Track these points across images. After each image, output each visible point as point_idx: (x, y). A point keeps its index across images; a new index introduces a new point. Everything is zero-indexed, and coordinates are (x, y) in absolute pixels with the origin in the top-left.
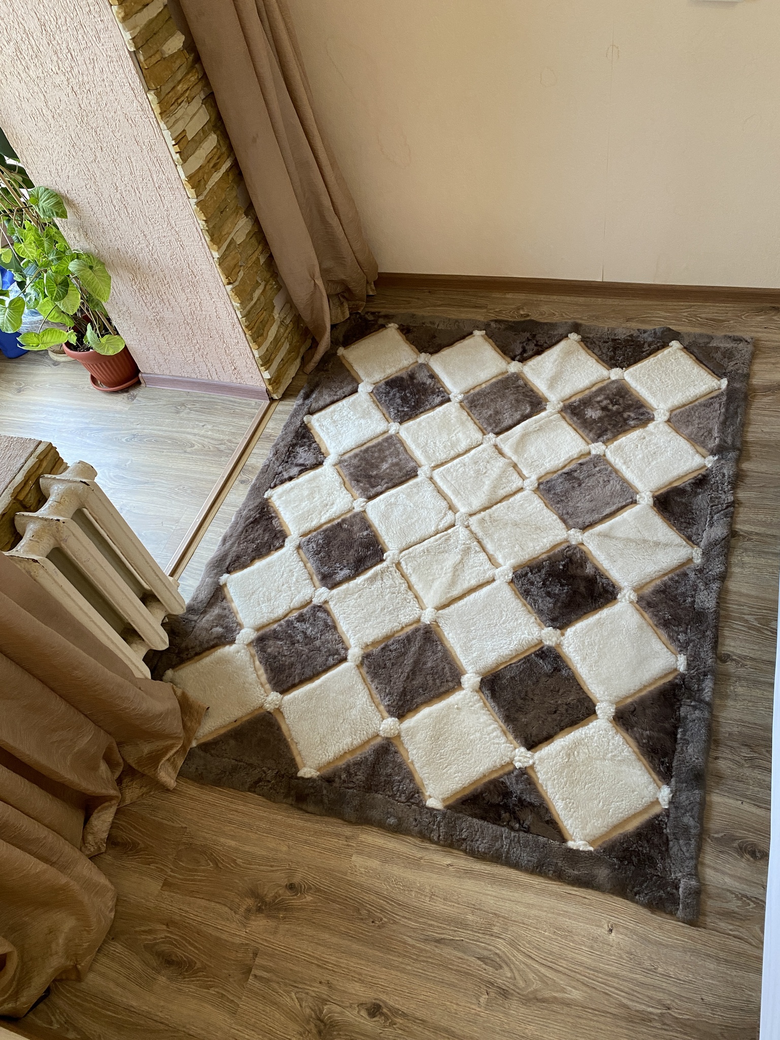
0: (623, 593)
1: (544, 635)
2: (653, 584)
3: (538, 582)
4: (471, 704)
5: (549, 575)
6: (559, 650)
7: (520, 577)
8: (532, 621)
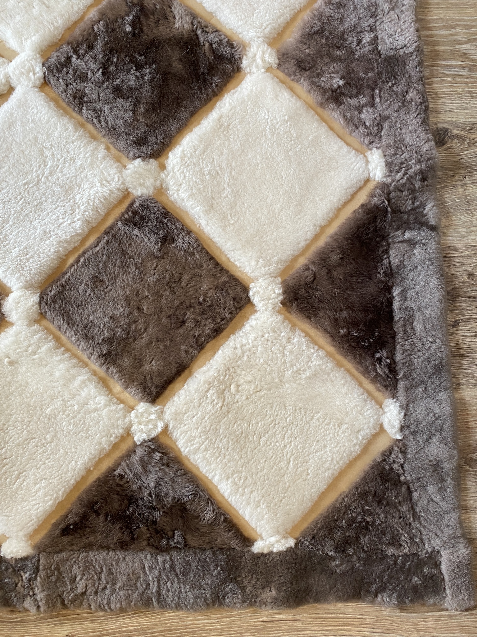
0: (250, 55)
1: (129, 179)
2: (299, 23)
3: (93, 72)
4: (30, 349)
5: (111, 50)
6: (162, 199)
7: (59, 71)
8: (100, 155)
